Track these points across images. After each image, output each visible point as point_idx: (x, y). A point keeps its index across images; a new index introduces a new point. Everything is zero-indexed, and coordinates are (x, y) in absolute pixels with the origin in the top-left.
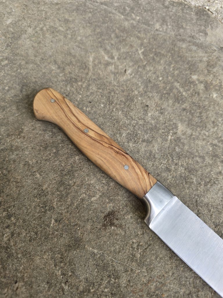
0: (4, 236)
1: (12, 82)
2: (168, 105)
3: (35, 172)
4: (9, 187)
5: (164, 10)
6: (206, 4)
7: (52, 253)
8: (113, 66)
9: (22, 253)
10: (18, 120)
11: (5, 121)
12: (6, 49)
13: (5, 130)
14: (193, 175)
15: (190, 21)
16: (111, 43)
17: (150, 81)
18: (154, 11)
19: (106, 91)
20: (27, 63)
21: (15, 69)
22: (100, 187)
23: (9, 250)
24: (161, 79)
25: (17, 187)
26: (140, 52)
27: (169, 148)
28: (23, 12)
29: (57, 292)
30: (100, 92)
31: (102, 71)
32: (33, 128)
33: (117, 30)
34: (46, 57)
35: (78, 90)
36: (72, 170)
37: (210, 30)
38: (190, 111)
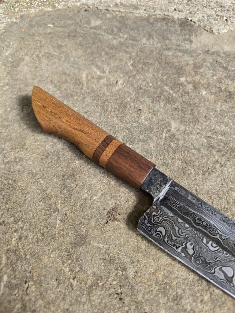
0: (13, 240)
1: (13, 104)
2: (160, 107)
3: (39, 178)
4: (15, 195)
5: (149, 26)
6: (188, 16)
7: (59, 251)
8: (105, 79)
9: (31, 254)
10: (20, 135)
11: (9, 138)
12: (6, 76)
13: (9, 145)
14: (191, 166)
15: (174, 32)
16: (102, 60)
17: (141, 88)
18: (140, 29)
19: (101, 101)
20: (26, 86)
21: (16, 92)
22: (101, 186)
23: (17, 252)
24: (151, 85)
25: (23, 194)
26: (129, 64)
27: (164, 145)
28: (20, 44)
29: (66, 289)
30: (95, 103)
31: (95, 85)
32: (34, 141)
33: (107, 49)
34: (43, 78)
35: (75, 103)
36: (73, 174)
37: (195, 38)
38: (182, 109)
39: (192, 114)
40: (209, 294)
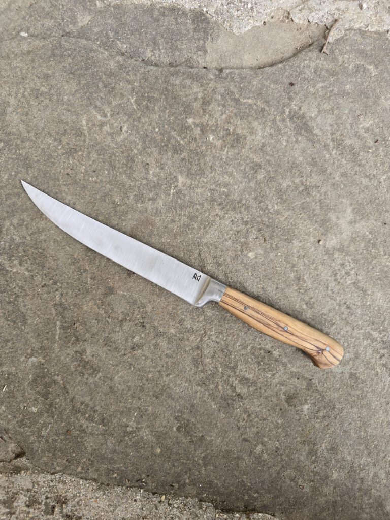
0: (56, 297)
1: (16, 166)
2: (168, 159)
4: (48, 262)
5: (154, 25)
6: (203, 4)
7: (94, 301)
8: (108, 126)
9: (73, 305)
13: (27, 215)
14: (194, 221)
15: (185, 35)
16: (100, 96)
17: (147, 135)
19: (107, 155)
20: (22, 141)
21: (14, 151)
23: (63, 305)
24: (157, 130)
26: (132, 101)
27: (172, 201)
29: (104, 324)
30: (101, 158)
31: (98, 135)
33: (104, 76)
34: (39, 130)
35: (80, 160)
37: (211, 44)
38: (189, 160)
39: (199, 164)
40: (203, 317)
